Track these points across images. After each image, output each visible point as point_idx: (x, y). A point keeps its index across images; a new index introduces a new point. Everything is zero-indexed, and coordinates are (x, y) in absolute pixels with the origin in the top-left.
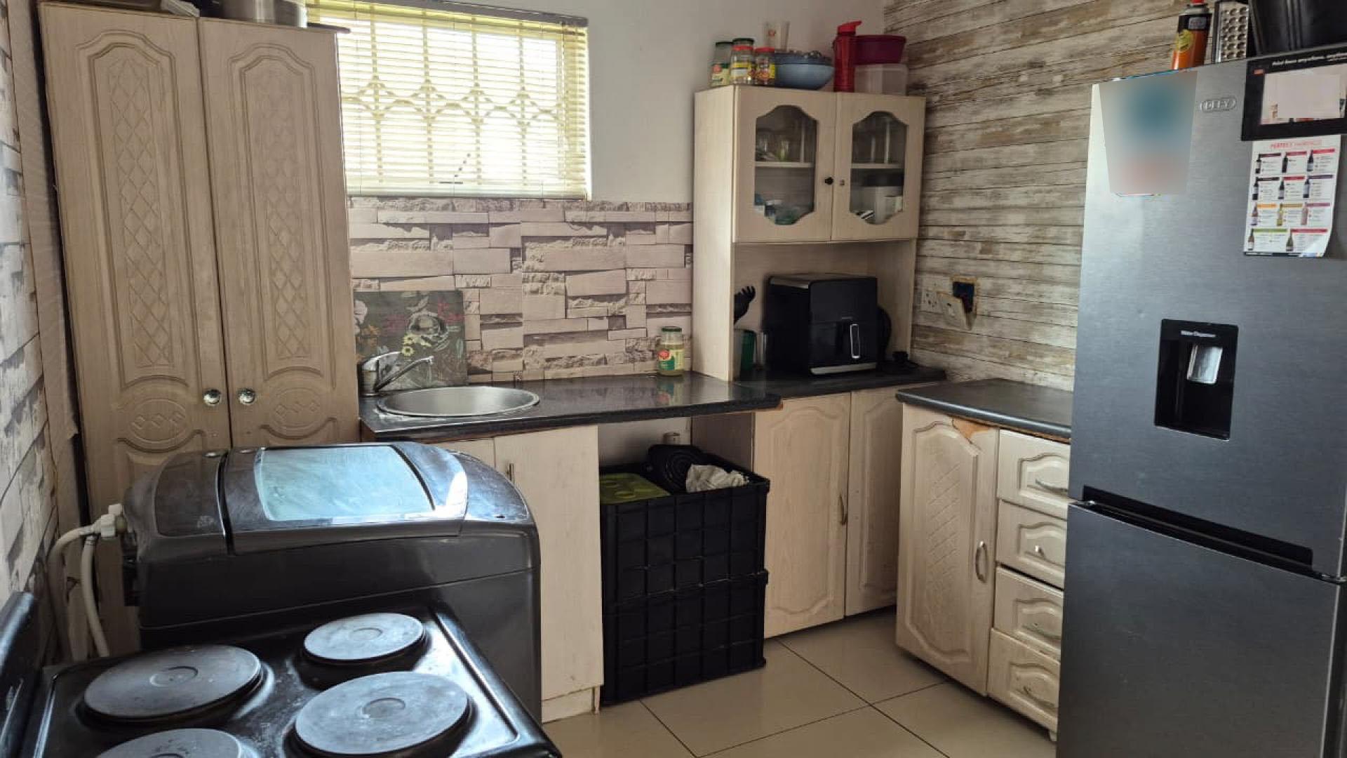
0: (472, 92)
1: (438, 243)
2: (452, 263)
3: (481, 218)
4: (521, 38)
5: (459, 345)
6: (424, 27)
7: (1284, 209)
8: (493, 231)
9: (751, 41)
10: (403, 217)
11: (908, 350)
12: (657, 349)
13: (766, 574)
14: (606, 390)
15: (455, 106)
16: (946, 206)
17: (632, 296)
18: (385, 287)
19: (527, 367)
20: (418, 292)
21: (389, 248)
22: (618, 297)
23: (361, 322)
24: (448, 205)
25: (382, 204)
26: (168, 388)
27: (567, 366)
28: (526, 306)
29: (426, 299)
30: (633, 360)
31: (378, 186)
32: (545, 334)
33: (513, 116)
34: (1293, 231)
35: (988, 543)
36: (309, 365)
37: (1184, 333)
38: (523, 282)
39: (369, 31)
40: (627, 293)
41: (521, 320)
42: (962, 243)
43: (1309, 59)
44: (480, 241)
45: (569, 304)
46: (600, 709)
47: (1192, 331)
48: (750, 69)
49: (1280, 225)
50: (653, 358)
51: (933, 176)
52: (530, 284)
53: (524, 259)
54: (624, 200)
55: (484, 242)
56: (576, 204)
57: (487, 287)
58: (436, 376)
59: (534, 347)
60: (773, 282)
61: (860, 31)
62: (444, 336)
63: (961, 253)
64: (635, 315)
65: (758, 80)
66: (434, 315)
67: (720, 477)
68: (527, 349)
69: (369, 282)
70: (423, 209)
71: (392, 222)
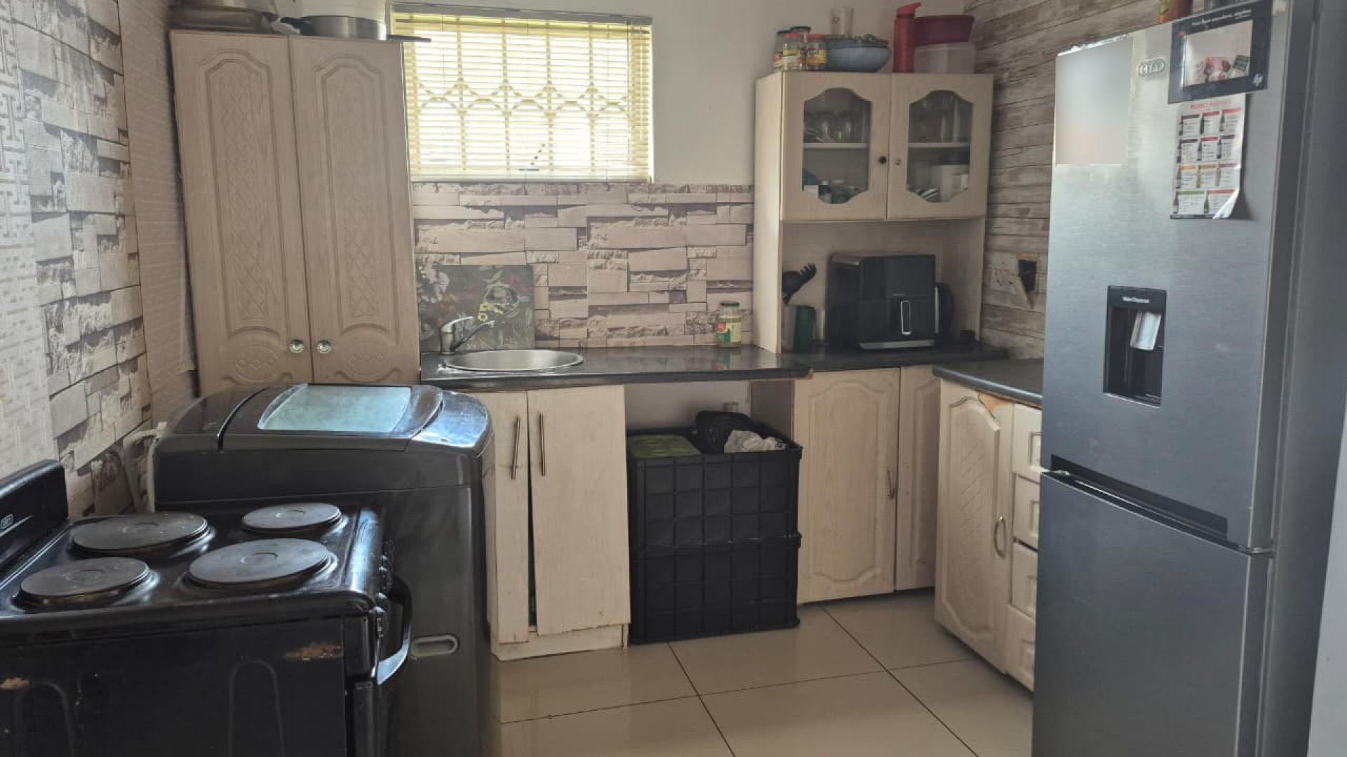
0: (545, 89)
1: (512, 223)
2: (524, 241)
3: (551, 201)
4: (591, 38)
5: (529, 314)
6: (504, 33)
7: (1202, 170)
8: (561, 212)
9: (808, 29)
10: (481, 200)
11: (977, 330)
12: (717, 323)
13: (799, 537)
14: (666, 359)
15: (529, 101)
16: (1013, 183)
17: (693, 272)
18: (465, 261)
19: (592, 335)
20: (494, 266)
21: (469, 228)
22: (679, 273)
23: (444, 291)
24: (521, 189)
25: (463, 189)
26: (263, 337)
27: (629, 336)
28: (591, 281)
29: (501, 272)
30: (693, 333)
31: (463, 173)
32: (608, 306)
33: (583, 109)
34: (1209, 192)
35: (1006, 518)
36: (377, 323)
37: (1126, 299)
38: (589, 258)
39: (455, 40)
40: (688, 270)
41: (587, 293)
42: (1026, 220)
43: (1221, 18)
44: (552, 222)
45: (632, 279)
46: (628, 645)
47: (1131, 297)
48: (799, 55)
49: (1198, 187)
50: (714, 330)
51: (1003, 153)
52: (595, 260)
53: (589, 238)
54: (684, 183)
55: (553, 222)
56: (639, 187)
57: (554, 262)
58: (506, 339)
59: (598, 318)
60: (835, 260)
61: (919, 13)
62: (515, 305)
63: (1026, 230)
64: (696, 290)
65: (809, 65)
66: (507, 286)
67: (755, 442)
68: (591, 319)
69: (451, 257)
70: (499, 193)
71: (471, 204)
